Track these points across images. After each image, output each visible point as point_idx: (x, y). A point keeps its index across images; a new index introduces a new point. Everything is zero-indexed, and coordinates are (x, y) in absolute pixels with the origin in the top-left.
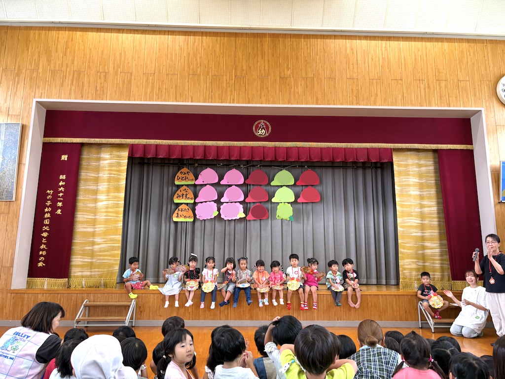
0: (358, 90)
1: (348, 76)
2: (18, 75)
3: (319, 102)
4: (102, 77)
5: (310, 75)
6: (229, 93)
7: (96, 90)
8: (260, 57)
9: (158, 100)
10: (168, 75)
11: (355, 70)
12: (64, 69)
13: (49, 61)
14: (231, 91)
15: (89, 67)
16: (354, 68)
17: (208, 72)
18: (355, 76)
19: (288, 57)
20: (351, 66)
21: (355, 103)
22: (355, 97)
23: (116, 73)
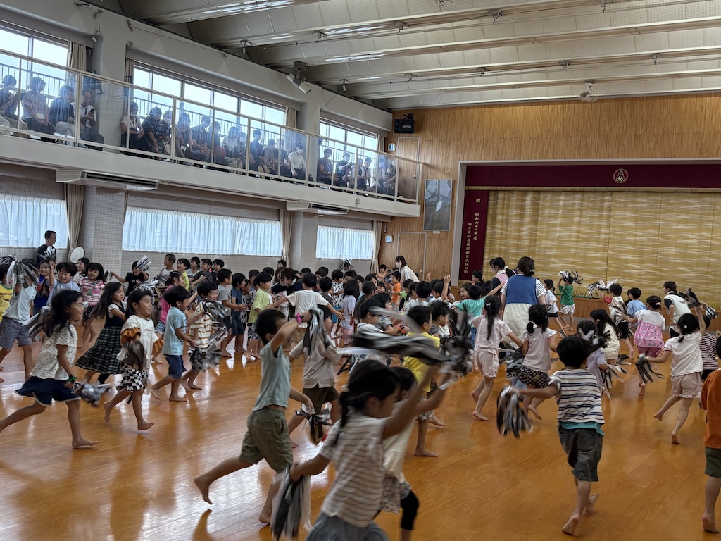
0: (702, 144)
1: (695, 131)
2: (449, 144)
3: (667, 155)
4: (502, 142)
5: (661, 132)
6: (593, 150)
7: (498, 153)
8: (620, 118)
9: (540, 158)
10: (547, 138)
11: (702, 125)
12: (477, 138)
13: (468, 132)
14: (595, 148)
15: (493, 135)
16: (701, 124)
17: (578, 135)
18: (701, 131)
19: (643, 117)
20: (699, 122)
21: (698, 155)
22: (698, 151)
23: (511, 139)
